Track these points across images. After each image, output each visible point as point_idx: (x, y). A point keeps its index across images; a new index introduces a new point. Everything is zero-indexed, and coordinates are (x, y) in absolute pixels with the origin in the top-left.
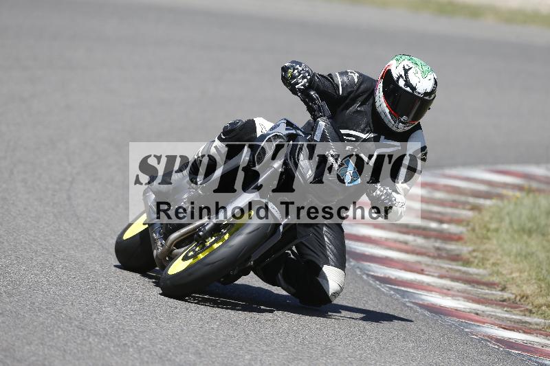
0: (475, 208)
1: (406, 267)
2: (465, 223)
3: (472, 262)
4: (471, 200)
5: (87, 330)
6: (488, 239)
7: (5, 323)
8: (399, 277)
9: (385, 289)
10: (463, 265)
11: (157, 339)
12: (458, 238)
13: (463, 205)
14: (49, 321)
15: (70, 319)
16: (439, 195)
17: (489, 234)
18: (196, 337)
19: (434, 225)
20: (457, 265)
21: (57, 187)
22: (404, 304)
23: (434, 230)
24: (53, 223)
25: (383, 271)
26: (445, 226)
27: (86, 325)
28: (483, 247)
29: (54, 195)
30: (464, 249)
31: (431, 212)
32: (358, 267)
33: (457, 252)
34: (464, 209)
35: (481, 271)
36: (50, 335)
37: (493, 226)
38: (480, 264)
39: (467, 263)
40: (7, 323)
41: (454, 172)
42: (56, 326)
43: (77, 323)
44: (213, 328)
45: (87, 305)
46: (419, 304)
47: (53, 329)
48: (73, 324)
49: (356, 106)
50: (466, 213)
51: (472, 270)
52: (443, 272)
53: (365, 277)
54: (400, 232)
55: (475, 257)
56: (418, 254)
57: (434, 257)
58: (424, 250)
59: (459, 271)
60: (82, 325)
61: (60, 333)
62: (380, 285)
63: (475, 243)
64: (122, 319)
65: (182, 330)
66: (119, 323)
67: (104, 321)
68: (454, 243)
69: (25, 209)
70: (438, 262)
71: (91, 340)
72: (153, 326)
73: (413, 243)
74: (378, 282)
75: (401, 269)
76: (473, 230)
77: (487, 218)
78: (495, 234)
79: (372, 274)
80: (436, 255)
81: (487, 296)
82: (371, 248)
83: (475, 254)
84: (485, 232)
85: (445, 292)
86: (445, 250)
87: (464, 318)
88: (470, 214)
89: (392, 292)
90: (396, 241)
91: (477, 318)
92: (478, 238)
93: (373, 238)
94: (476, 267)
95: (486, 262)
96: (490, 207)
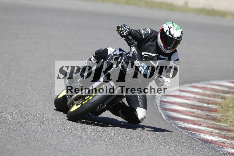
0: (223, 98)
1: (194, 123)
2: (219, 104)
3: (222, 121)
4: (221, 94)
5: (57, 149)
6: (229, 111)
7: (23, 146)
8: (191, 127)
9: (184, 132)
10: (218, 122)
11: (87, 153)
12: (215, 111)
13: (218, 96)
14: (42, 146)
15: (51, 144)
16: (207, 92)
17: (229, 109)
18: (104, 152)
19: (205, 105)
20: (215, 122)
21: (45, 88)
22: (193, 139)
23: (206, 107)
24: (44, 104)
25: (183, 124)
26: (210, 106)
27: (57, 147)
28: (226, 115)
29: (44, 92)
30: (218, 115)
31: (204, 99)
32: (173, 123)
33: (216, 117)
34: (218, 98)
35: (225, 125)
36: (42, 152)
37: (230, 106)
38: (225, 122)
39: (219, 121)
40: (24, 146)
41: (214, 82)
42: (45, 148)
43: (53, 146)
44: (111, 149)
45: (58, 139)
46: (199, 138)
47: (43, 149)
48: (52, 147)
49: (150, 43)
50: (219, 100)
51: (221, 124)
52: (209, 125)
53: (176, 127)
54: (191, 108)
55: (223, 119)
56: (198, 117)
57: (205, 119)
58: (201, 116)
59: (216, 124)
60: (55, 147)
61: (46, 151)
62: (182, 131)
63: (223, 113)
64: (72, 144)
65: (98, 150)
66: (71, 147)
67: (65, 145)
68: (214, 113)
69: (32, 98)
70: (207, 121)
71: (59, 154)
72: (86, 148)
73: (197, 113)
74: (181, 129)
75: (191, 124)
76: (222, 107)
77: (228, 102)
78: (231, 109)
79: (179, 126)
80: (206, 118)
81: (228, 135)
82: (179, 115)
83: (223, 117)
84: (227, 108)
85: (210, 133)
86: (210, 115)
87: (218, 145)
88: (221, 100)
89: (188, 134)
90: (189, 112)
91: (223, 144)
92: (224, 110)
93: (180, 110)
94: (223, 123)
95: (227, 121)
96: (229, 97)
